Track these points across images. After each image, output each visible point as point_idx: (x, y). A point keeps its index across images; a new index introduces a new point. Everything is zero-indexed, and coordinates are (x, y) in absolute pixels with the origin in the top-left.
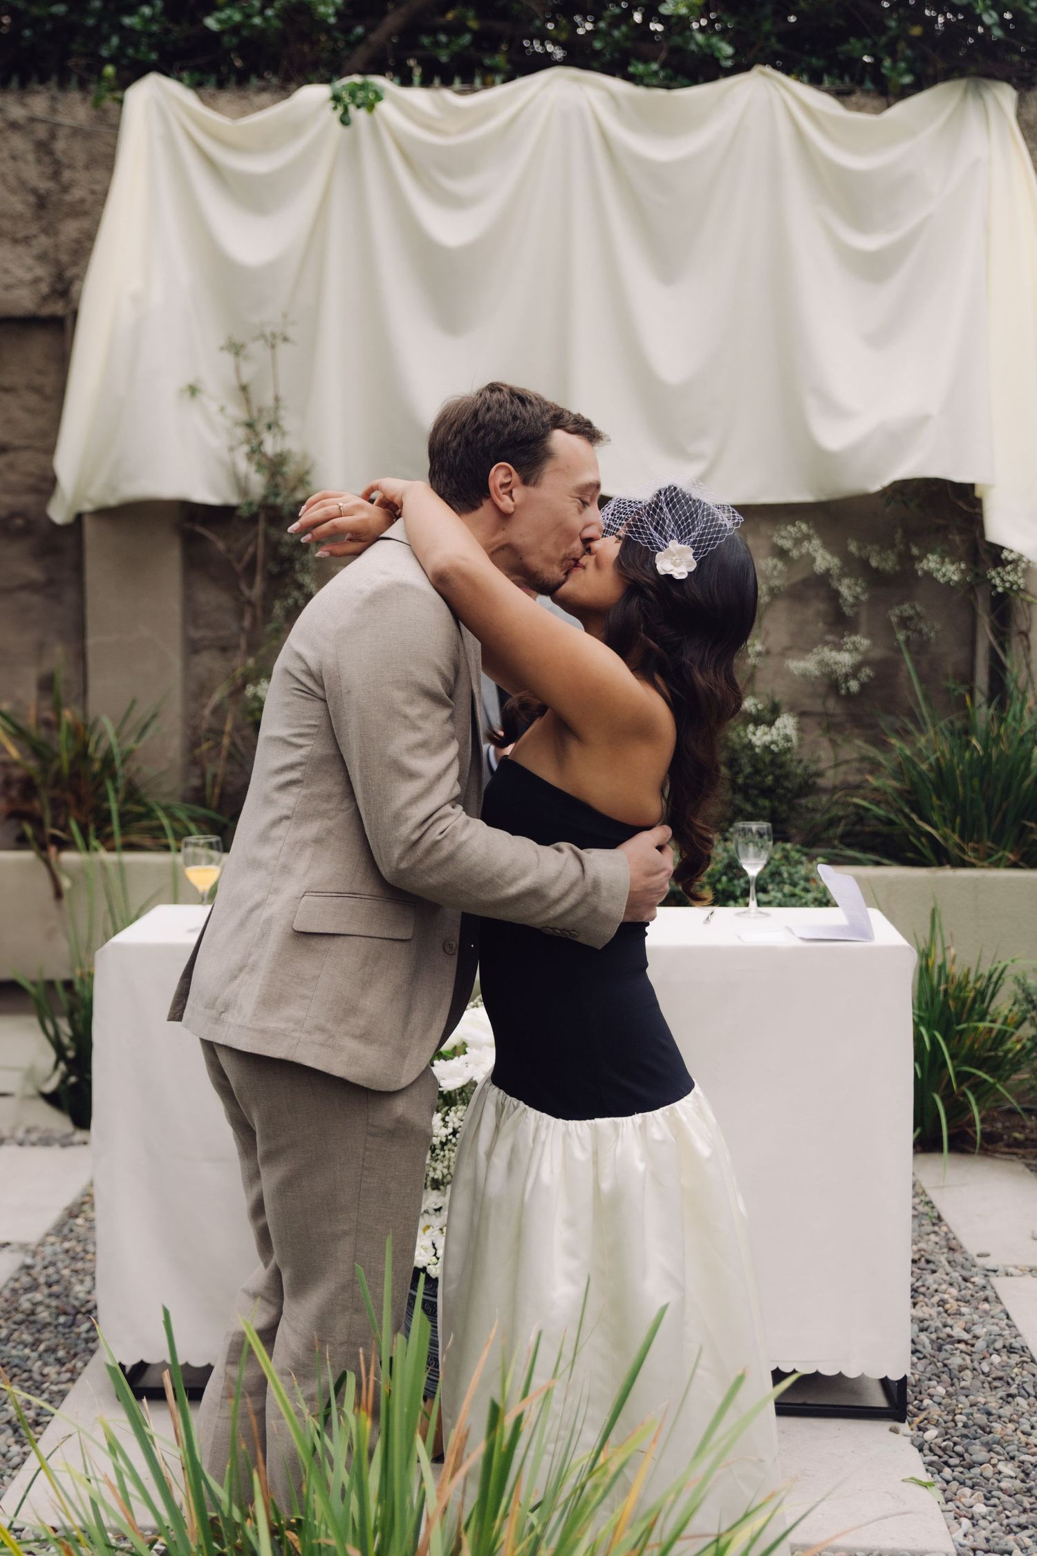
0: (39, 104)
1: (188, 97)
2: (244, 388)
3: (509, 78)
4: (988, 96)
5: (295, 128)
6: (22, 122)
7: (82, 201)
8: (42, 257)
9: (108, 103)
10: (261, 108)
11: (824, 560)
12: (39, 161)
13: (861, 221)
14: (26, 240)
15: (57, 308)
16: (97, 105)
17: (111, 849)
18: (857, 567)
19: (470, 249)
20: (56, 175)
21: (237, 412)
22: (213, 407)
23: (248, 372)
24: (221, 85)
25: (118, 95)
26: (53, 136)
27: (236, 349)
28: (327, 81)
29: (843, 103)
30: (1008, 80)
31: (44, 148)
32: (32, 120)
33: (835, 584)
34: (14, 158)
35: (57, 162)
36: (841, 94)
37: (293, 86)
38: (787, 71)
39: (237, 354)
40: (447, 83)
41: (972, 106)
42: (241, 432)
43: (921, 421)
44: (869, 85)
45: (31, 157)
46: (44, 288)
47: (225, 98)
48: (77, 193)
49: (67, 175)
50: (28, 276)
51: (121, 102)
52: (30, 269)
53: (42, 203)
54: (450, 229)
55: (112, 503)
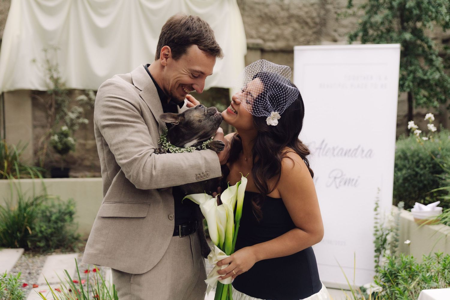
2: (48, 61)
17: (17, 178)
19: (106, 28)
21: (46, 66)
22: (39, 65)
23: (49, 56)
27: (45, 50)
39: (46, 52)
42: (47, 72)
54: (101, 23)
55: (12, 89)
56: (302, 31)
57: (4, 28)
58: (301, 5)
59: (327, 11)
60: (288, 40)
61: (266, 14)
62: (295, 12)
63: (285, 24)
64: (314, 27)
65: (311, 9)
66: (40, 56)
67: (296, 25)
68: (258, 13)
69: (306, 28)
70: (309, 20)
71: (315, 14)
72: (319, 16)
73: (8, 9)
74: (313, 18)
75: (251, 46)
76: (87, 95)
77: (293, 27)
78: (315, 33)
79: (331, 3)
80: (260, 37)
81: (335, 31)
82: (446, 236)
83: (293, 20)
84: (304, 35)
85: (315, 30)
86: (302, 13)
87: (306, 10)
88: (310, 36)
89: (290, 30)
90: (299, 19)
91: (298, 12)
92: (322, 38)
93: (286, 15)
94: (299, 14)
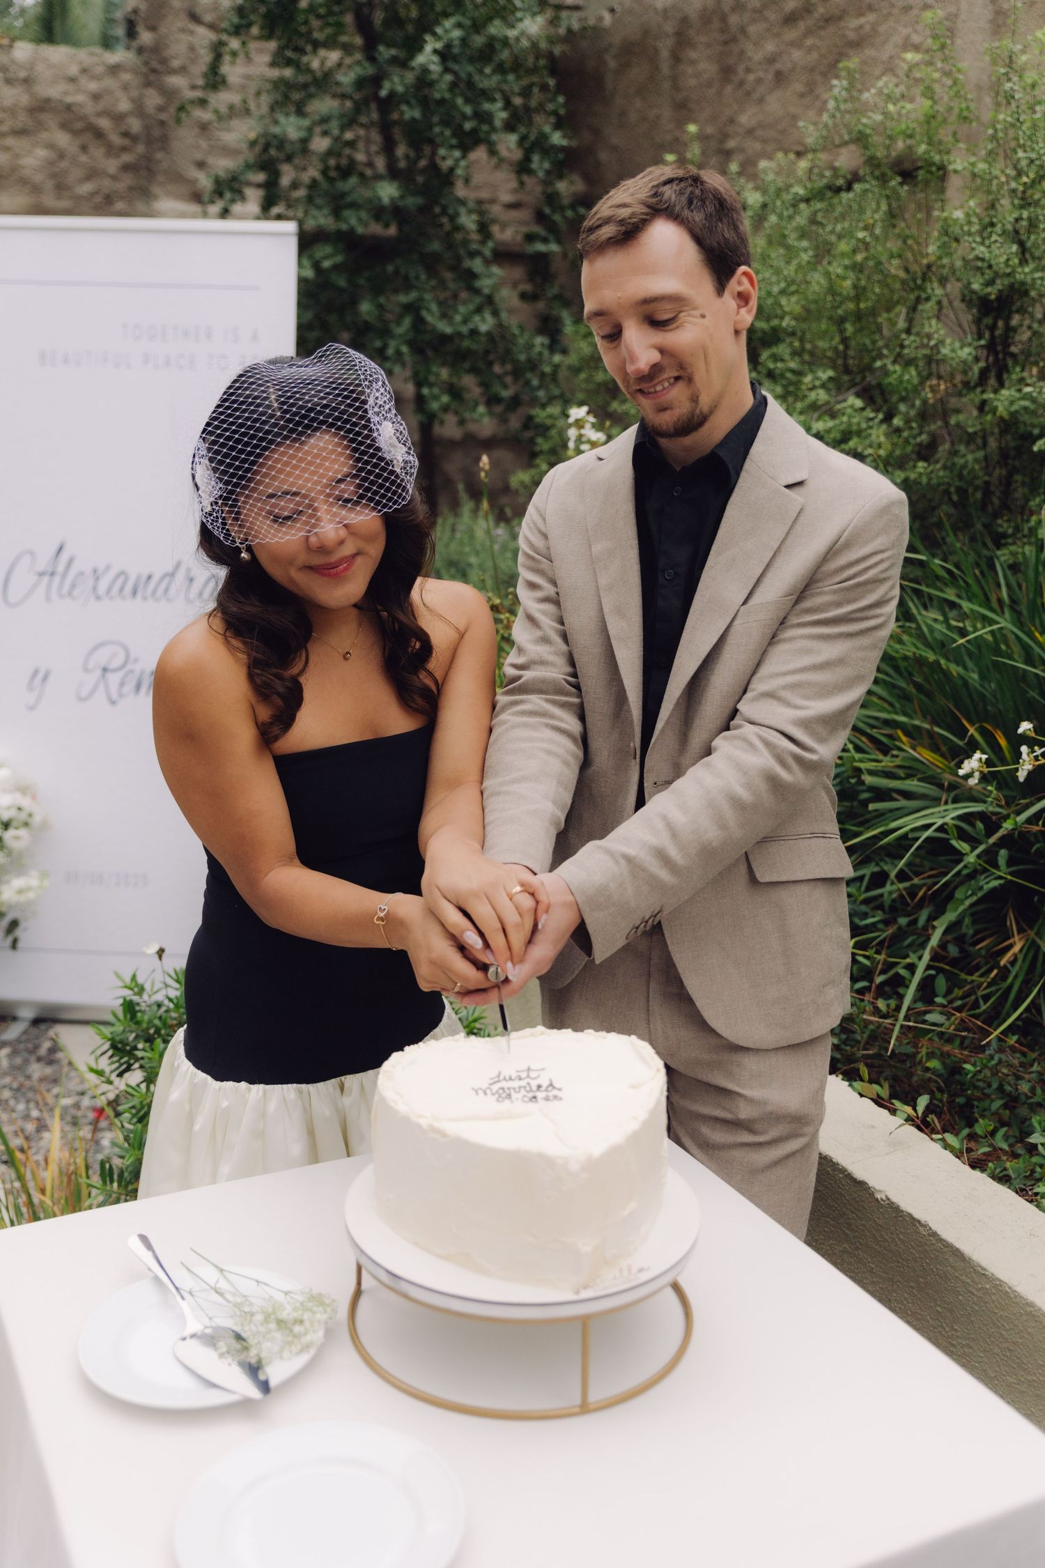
56: (83, 158)
58: (74, 70)
59: (171, 95)
62: (54, 91)
63: (20, 132)
64: (124, 149)
65: (109, 83)
67: (63, 139)
69: (98, 152)
70: (104, 123)
71: (124, 106)
72: (139, 110)
74: (119, 118)
77: (51, 146)
78: (126, 168)
79: (183, 70)
81: (201, 165)
83: (50, 120)
84: (92, 174)
85: (126, 158)
86: (80, 98)
87: (93, 86)
88: (114, 178)
89: (42, 153)
90: (70, 118)
91: (66, 93)
92: (156, 190)
93: (24, 100)
94: (69, 99)
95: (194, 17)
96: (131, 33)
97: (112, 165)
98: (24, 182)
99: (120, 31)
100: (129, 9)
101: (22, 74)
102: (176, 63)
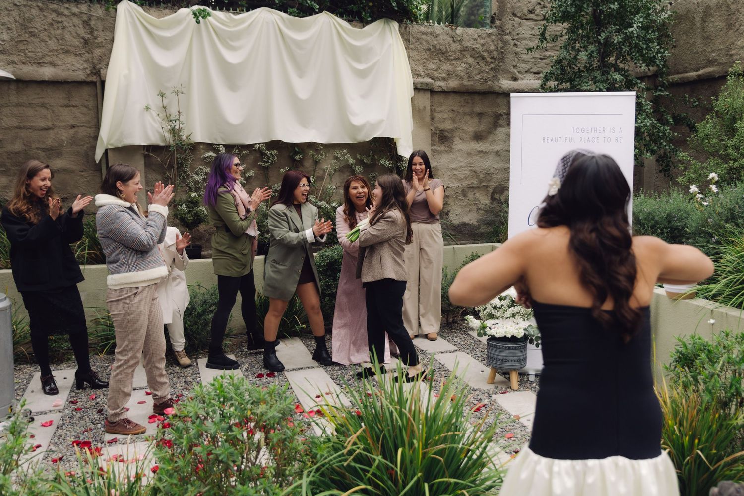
0: (84, 8)
1: (140, 9)
2: (164, 107)
3: (248, 11)
4: (391, 25)
5: (179, 22)
6: (78, 14)
7: (102, 42)
8: (87, 61)
9: (111, 10)
10: (166, 15)
11: (351, 161)
12: (85, 28)
13: (358, 60)
14: (80, 55)
15: (94, 79)
16: (107, 10)
18: (360, 162)
19: (240, 64)
20: (91, 33)
21: (163, 115)
22: (155, 114)
23: (166, 102)
24: (150, 5)
25: (115, 7)
26: (90, 19)
27: (162, 95)
28: (187, 7)
29: (350, 24)
30: (396, 20)
31: (86, 23)
32: (82, 13)
33: (353, 167)
34: (75, 26)
35: (92, 28)
36: (349, 21)
37: (176, 8)
38: (332, 13)
39: (162, 97)
40: (228, 10)
41: (387, 27)
42: (165, 123)
43: (381, 121)
44: (357, 19)
45: (81, 26)
46: (89, 72)
47: (153, 10)
48: (100, 40)
49: (96, 33)
50: (82, 67)
51: (116, 10)
52: (82, 65)
53: (86, 42)
54: (232, 58)
55: (120, 146)
56: (478, 67)
57: (107, 65)
58: (476, 36)
59: (506, 43)
60: (461, 78)
61: (434, 46)
62: (469, 44)
63: (456, 59)
64: (491, 63)
65: (488, 40)
66: (155, 102)
67: (471, 60)
68: (425, 46)
69: (482, 64)
70: (485, 54)
71: (492, 47)
72: (497, 49)
73: (112, 40)
74: (490, 52)
75: (418, 86)
76: (216, 151)
77: (467, 63)
78: (492, 69)
80: (428, 75)
81: (515, 67)
82: (712, 311)
83: (467, 54)
85: (492, 66)
86: (477, 46)
87: (482, 41)
88: (487, 73)
89: (464, 66)
90: (473, 52)
91: (473, 44)
92: (500, 77)
93: (459, 47)
94: (474, 46)
95: (514, 15)
96: (493, 21)
97: (487, 69)
98: (457, 76)
99: (488, 21)
100: (493, 13)
101: (459, 39)
102: (508, 31)
